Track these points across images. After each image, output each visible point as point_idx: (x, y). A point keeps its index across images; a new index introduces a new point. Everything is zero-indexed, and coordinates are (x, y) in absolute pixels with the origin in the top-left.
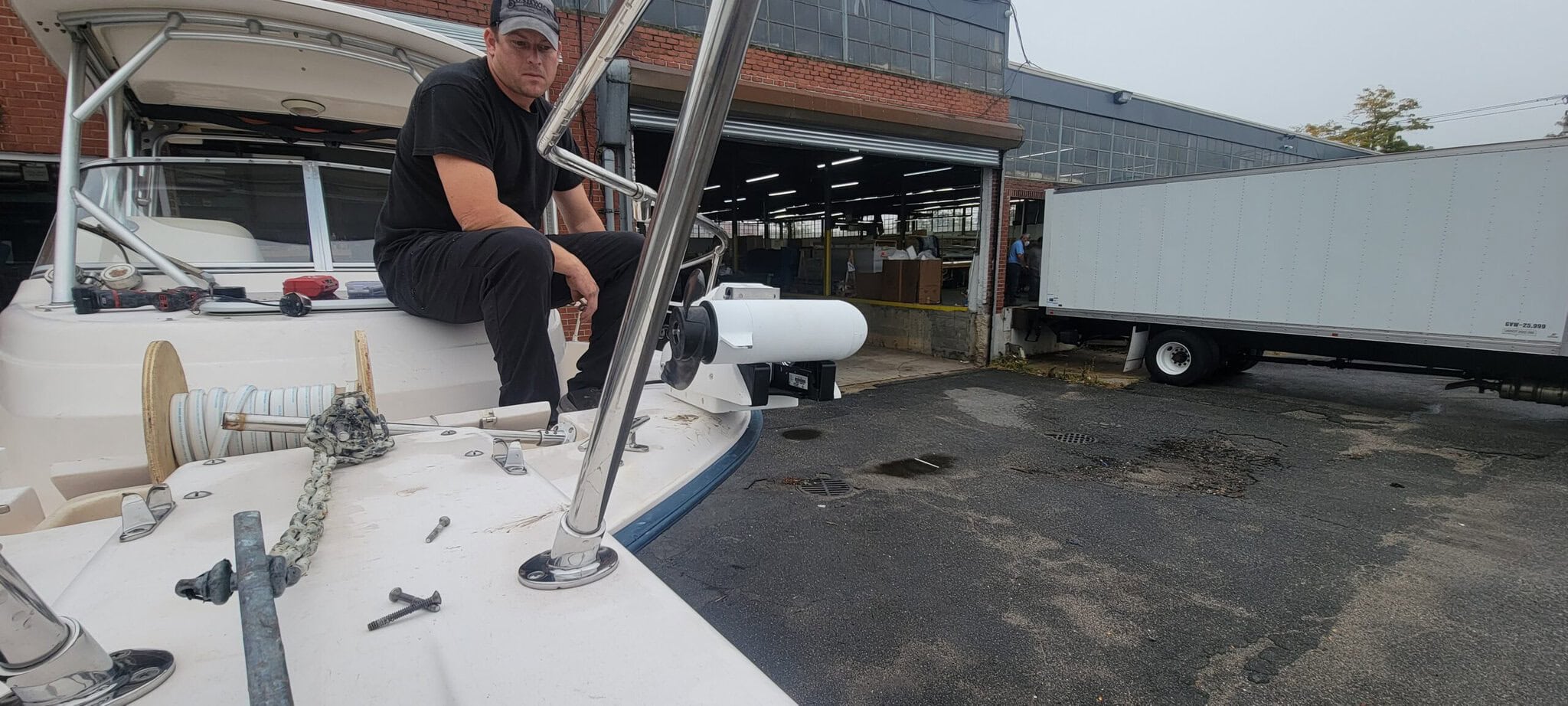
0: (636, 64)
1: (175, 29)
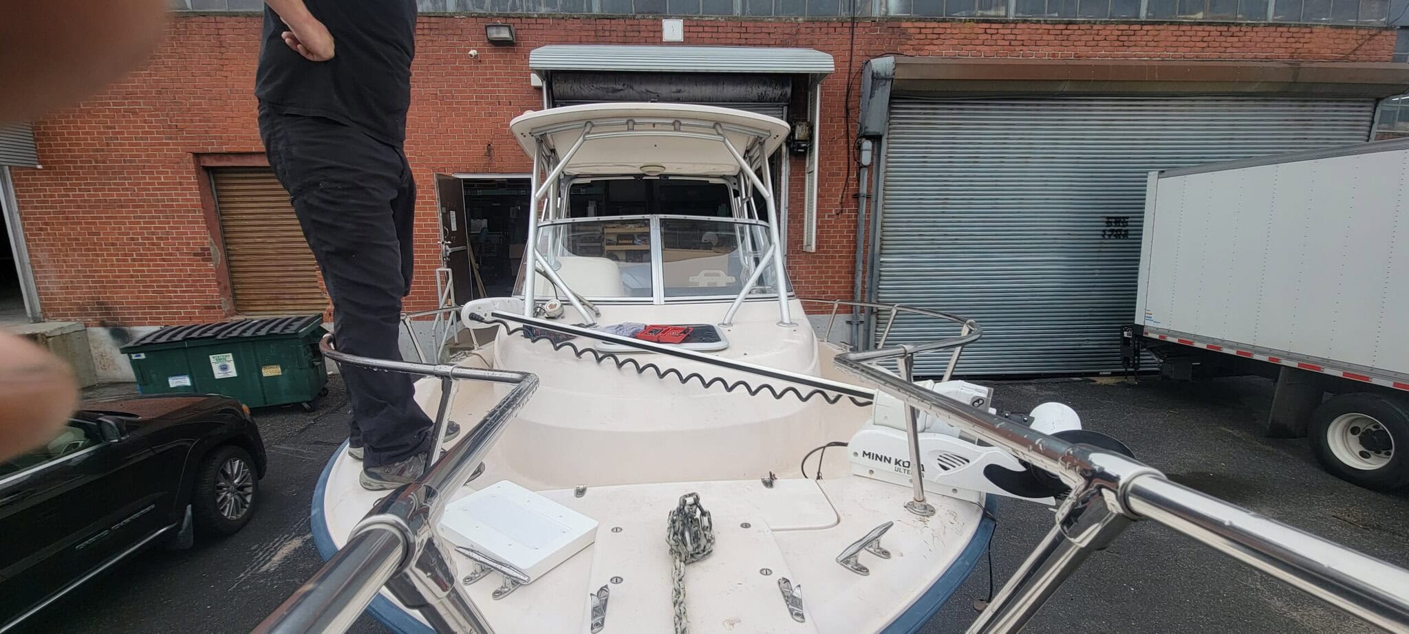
0: (902, 60)
1: (588, 133)
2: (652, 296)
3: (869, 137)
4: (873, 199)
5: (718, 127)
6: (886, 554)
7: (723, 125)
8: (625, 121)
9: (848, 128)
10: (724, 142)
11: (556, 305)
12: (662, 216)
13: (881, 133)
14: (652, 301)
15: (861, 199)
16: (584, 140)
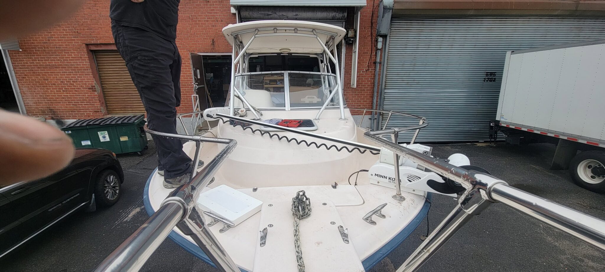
1: (257, 34)
2: (285, 107)
3: (381, 36)
4: (382, 64)
5: (314, 31)
6: (384, 216)
7: (316, 30)
8: (273, 28)
9: (372, 32)
10: (317, 38)
11: (243, 111)
12: (289, 72)
13: (387, 34)
14: (285, 109)
15: (377, 64)
16: (255, 37)
